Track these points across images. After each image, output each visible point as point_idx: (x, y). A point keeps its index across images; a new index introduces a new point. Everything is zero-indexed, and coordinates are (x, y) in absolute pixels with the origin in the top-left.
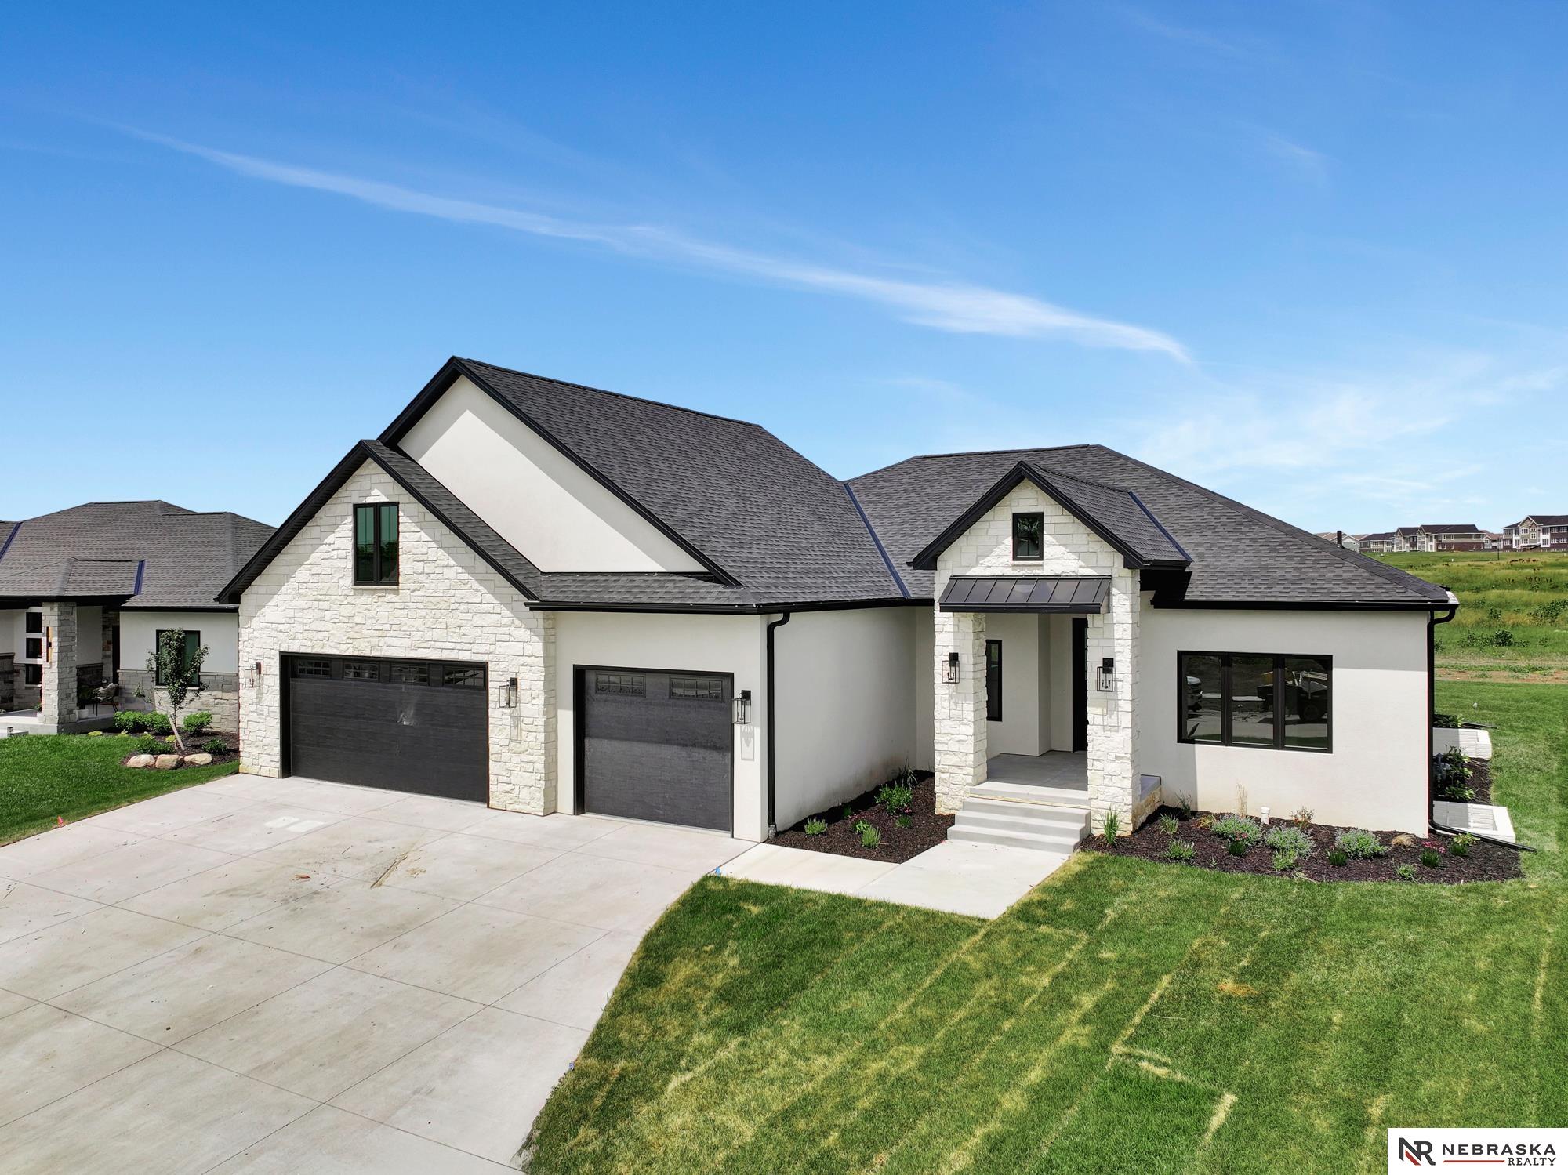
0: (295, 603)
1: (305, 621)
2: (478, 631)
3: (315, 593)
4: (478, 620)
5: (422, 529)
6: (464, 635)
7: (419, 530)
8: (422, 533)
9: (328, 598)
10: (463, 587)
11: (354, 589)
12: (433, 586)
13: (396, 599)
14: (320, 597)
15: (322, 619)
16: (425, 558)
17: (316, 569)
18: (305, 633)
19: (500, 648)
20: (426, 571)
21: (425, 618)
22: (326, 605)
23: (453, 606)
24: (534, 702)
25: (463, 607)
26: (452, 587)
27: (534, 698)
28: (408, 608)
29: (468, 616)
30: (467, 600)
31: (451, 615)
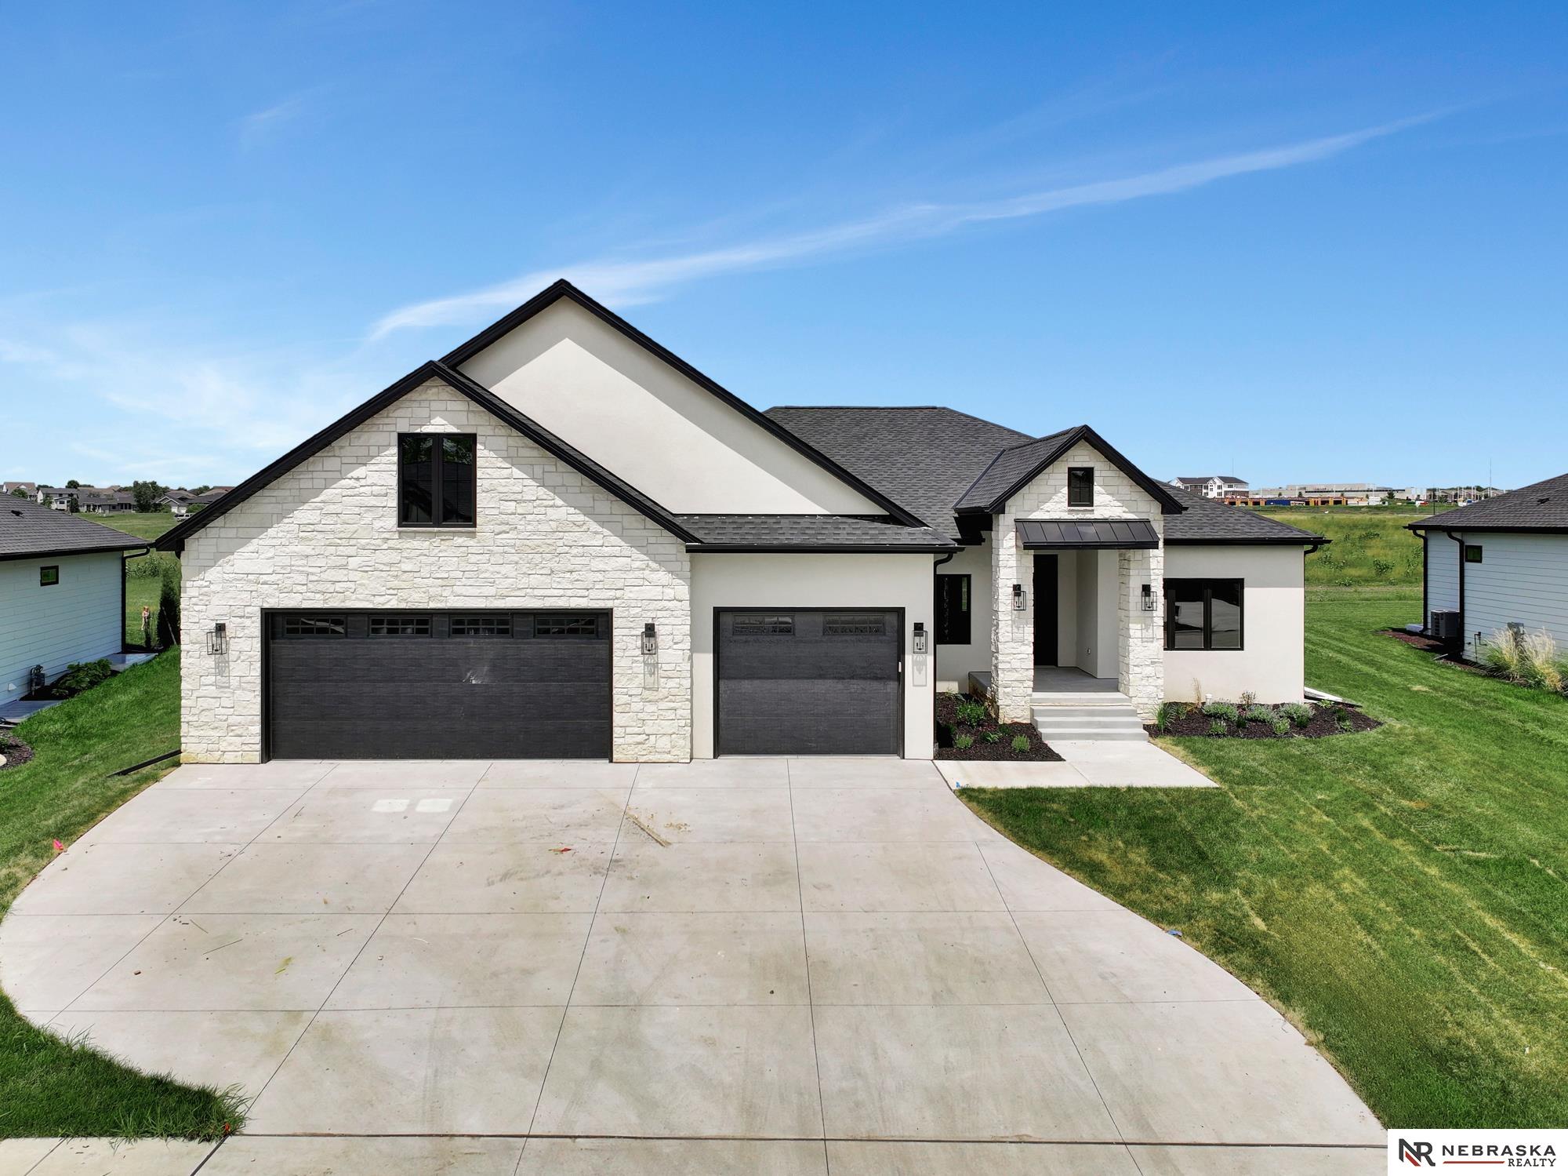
0: (292, 548)
1: (311, 570)
2: (600, 576)
3: (332, 536)
4: (597, 564)
5: (513, 465)
6: (578, 580)
7: (509, 466)
8: (514, 469)
9: (352, 542)
10: (577, 529)
11: (400, 532)
12: (529, 528)
13: (471, 542)
14: (339, 541)
15: (344, 567)
16: (519, 497)
17: (331, 508)
18: (310, 585)
19: (628, 593)
20: (520, 511)
21: (517, 563)
22: (351, 551)
23: (559, 550)
24: (675, 647)
25: (574, 551)
26: (559, 529)
27: (676, 643)
28: (491, 553)
29: (584, 560)
30: (583, 543)
31: (557, 559)
